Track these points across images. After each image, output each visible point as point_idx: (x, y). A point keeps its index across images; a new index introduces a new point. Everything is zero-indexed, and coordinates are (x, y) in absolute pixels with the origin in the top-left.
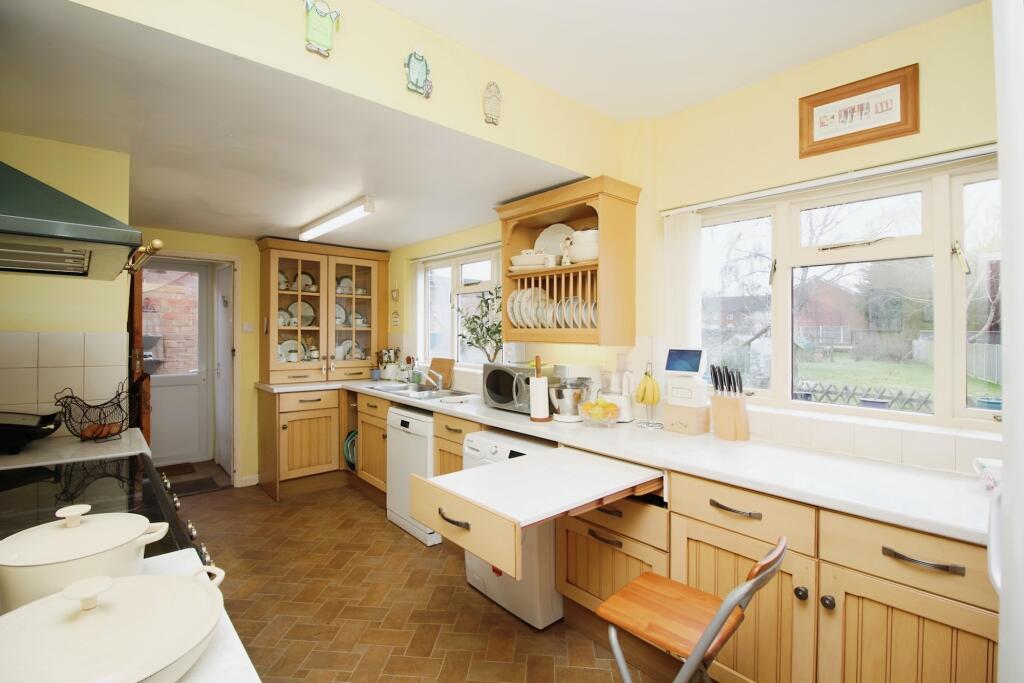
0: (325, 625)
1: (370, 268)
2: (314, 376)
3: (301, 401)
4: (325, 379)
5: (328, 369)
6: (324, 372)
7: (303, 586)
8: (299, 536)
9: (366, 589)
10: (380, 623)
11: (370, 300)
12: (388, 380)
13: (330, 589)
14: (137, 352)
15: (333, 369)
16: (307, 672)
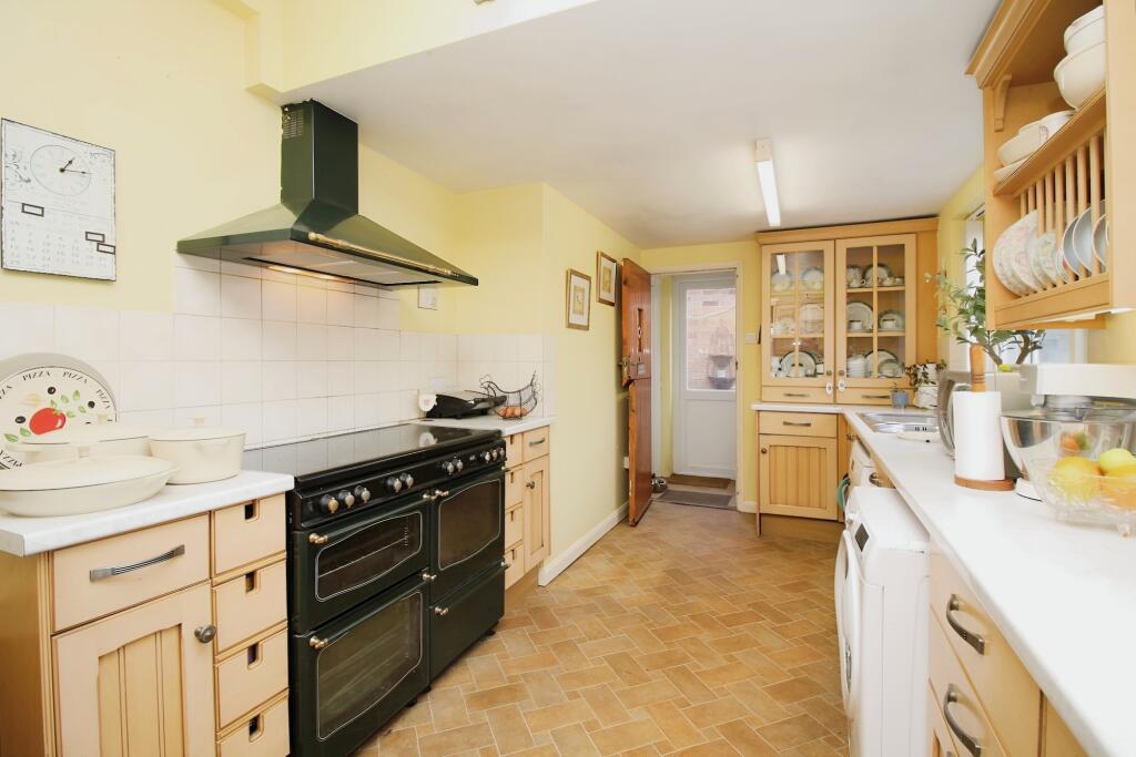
0: (644, 669)
1: (903, 246)
2: (814, 396)
3: (785, 423)
4: (832, 401)
5: (835, 388)
6: (830, 392)
7: (678, 622)
8: (733, 575)
9: (724, 663)
10: (689, 705)
11: (903, 292)
12: (924, 409)
13: (694, 641)
14: (624, 359)
15: (840, 388)
16: (579, 697)
